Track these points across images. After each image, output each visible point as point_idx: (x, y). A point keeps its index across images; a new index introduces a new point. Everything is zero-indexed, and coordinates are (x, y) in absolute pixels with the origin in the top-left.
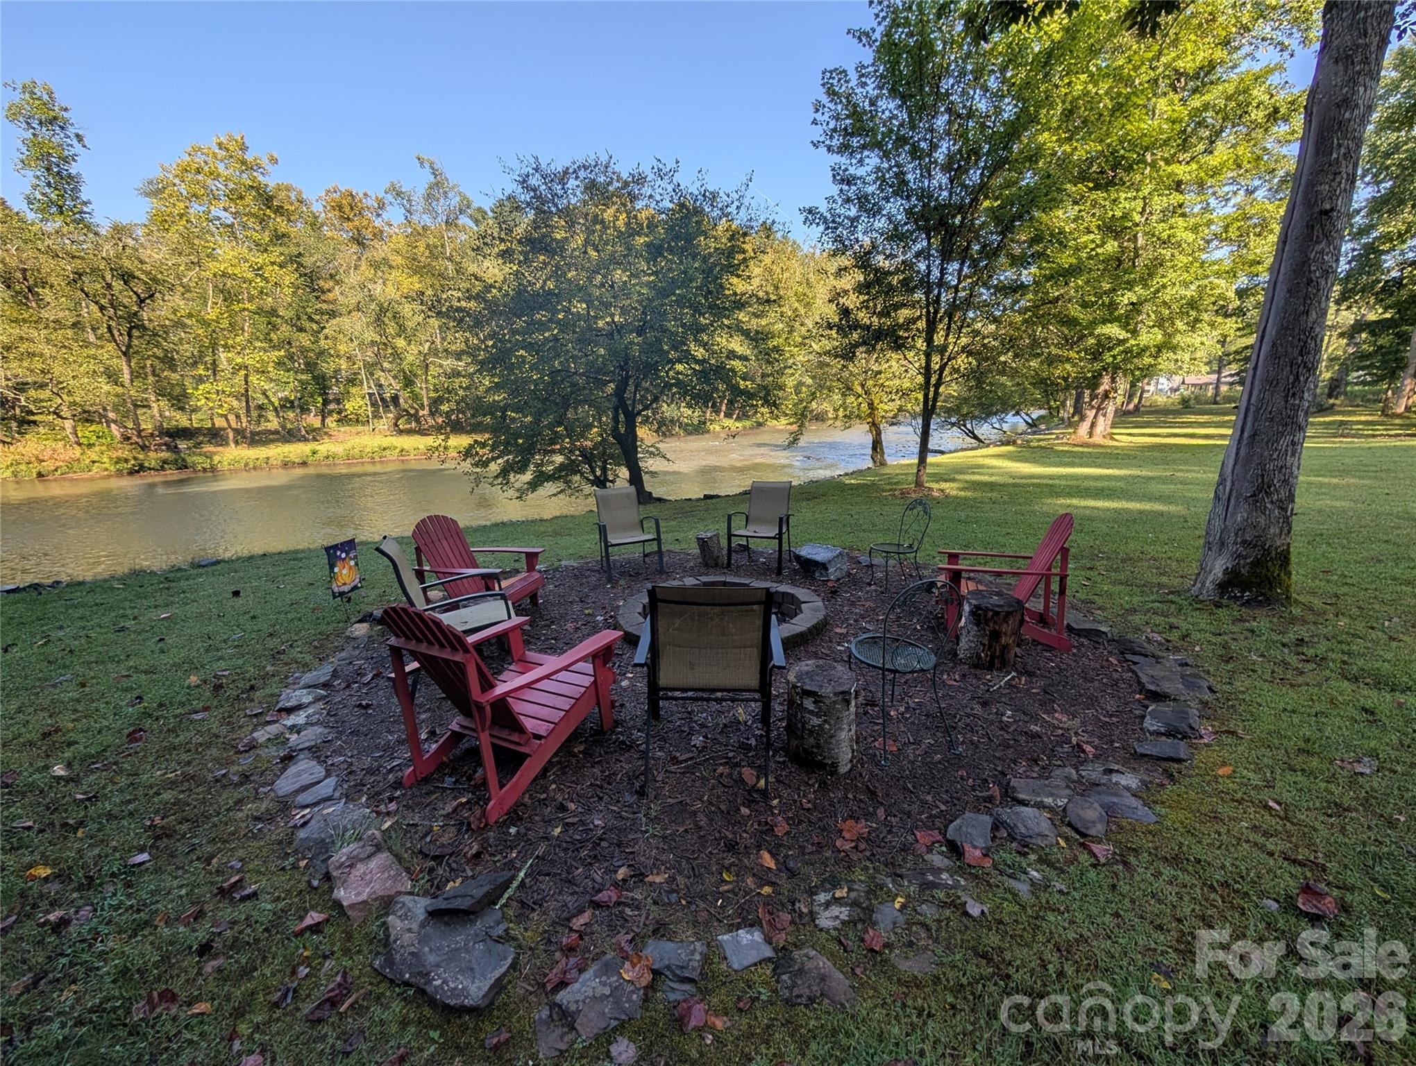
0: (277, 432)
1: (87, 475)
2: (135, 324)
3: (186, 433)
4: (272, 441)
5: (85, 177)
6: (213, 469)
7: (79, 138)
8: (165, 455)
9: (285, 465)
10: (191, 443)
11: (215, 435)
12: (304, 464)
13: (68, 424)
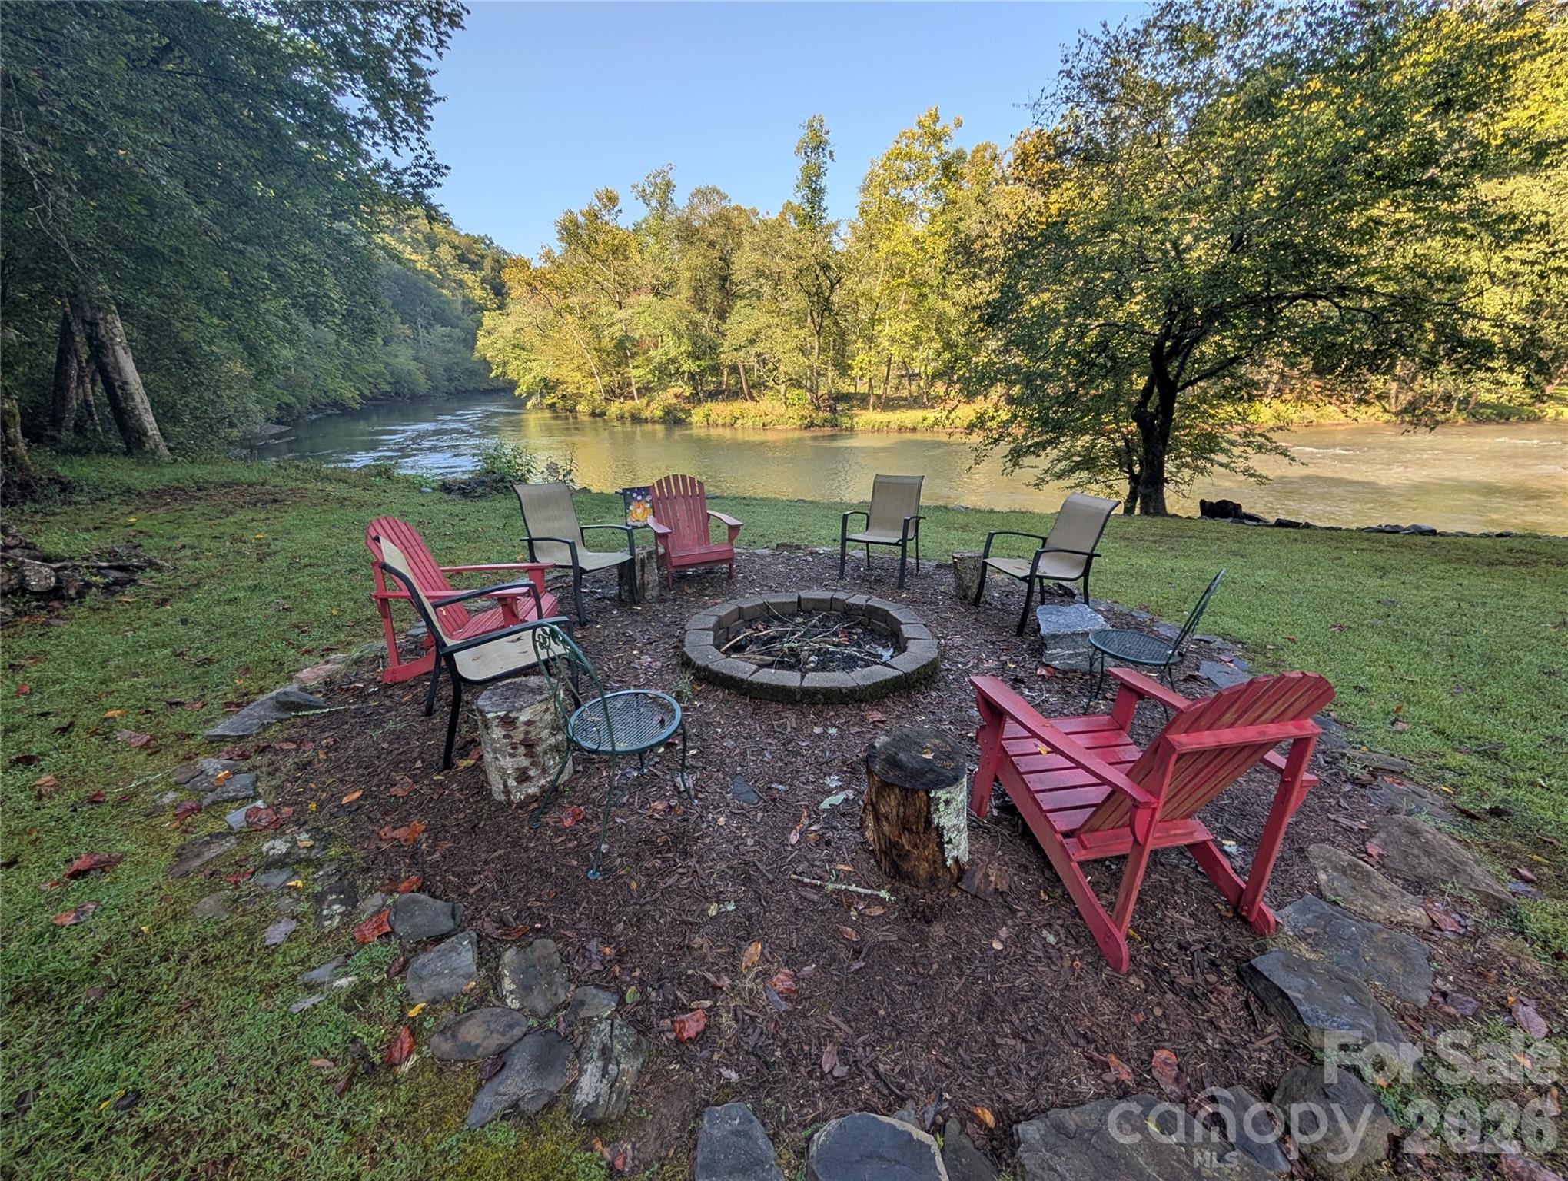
0: (906, 399)
1: (783, 427)
2: (827, 307)
3: (846, 398)
4: (900, 407)
5: (828, 189)
6: (852, 428)
7: (831, 153)
8: (827, 415)
9: (901, 429)
10: (846, 406)
11: (863, 400)
12: (914, 429)
13: (782, 388)
